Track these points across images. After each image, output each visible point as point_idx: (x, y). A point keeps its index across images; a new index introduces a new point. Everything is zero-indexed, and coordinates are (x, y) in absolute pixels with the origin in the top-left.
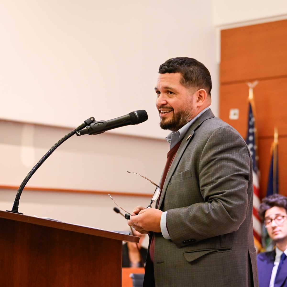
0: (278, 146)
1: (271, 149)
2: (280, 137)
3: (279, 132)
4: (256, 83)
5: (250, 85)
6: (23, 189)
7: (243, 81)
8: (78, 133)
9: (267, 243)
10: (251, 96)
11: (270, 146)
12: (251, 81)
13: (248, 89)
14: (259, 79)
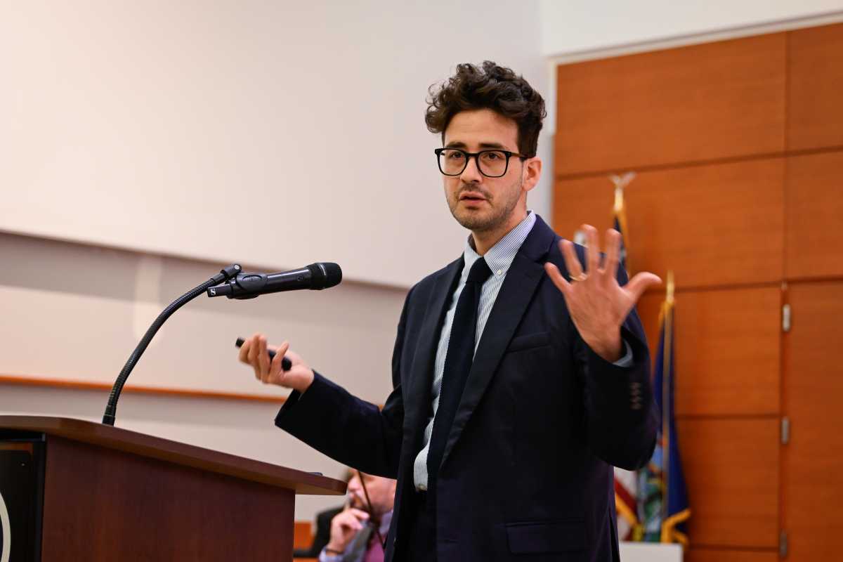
0: (673, 310)
1: (661, 317)
2: (677, 291)
3: (676, 281)
4: (629, 177)
5: (617, 180)
6: (120, 391)
7: (604, 173)
8: (212, 291)
9: (648, 514)
10: (619, 204)
11: (658, 310)
12: (620, 172)
13: (613, 188)
14: (638, 170)
